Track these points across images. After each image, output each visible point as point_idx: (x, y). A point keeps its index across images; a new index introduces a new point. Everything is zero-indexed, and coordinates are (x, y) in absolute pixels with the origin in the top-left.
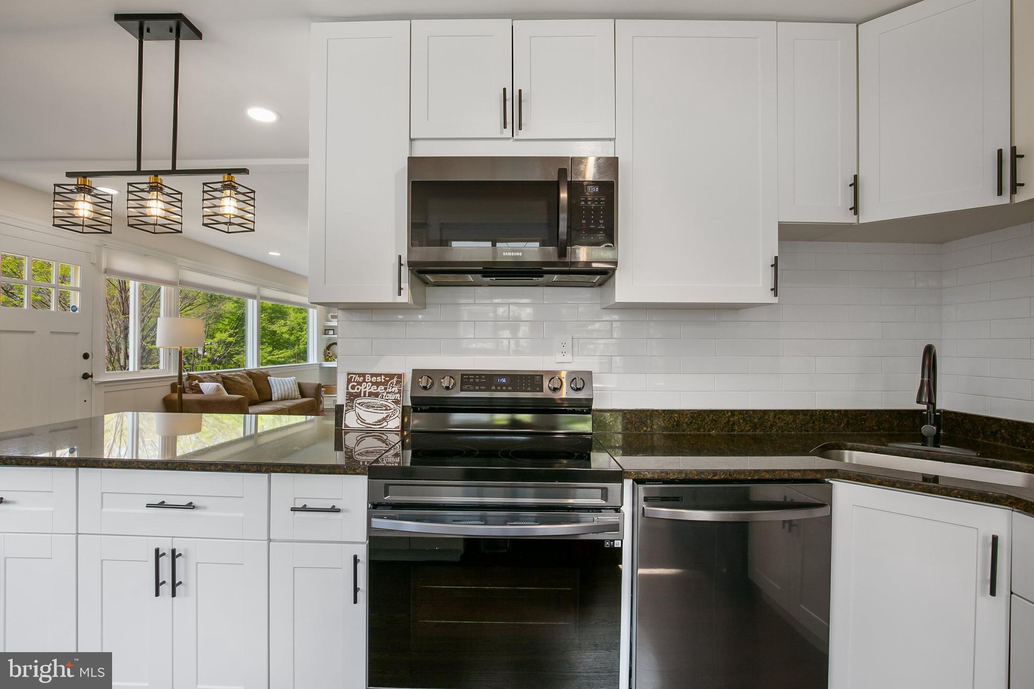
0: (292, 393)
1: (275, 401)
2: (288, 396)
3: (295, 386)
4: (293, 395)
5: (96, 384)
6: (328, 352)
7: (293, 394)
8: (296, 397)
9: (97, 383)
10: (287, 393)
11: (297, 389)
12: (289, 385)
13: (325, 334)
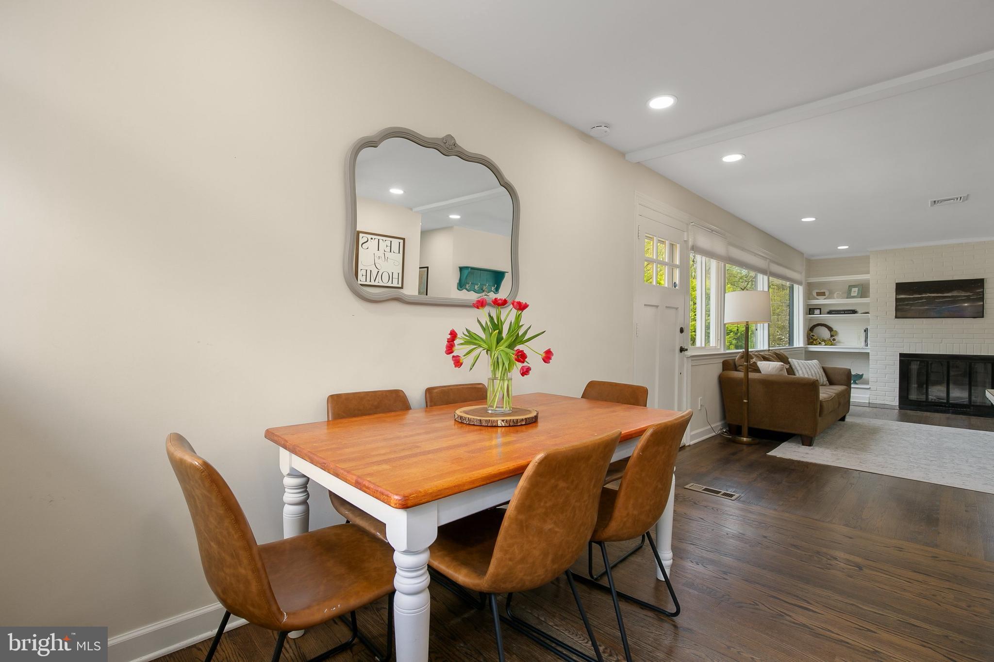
3: (821, 370)
5: (687, 358)
6: (812, 334)
7: (822, 379)
9: (689, 356)
11: (824, 374)
12: (814, 368)
13: (810, 314)
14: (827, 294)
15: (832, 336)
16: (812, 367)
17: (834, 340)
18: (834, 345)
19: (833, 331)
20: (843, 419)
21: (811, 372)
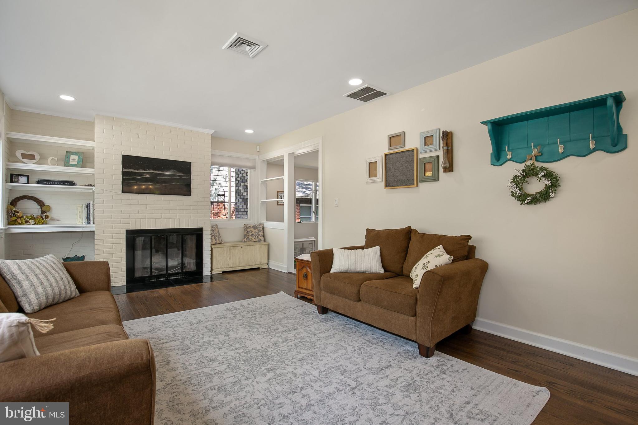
0: (65, 289)
6: (14, 209)
7: (68, 289)
10: (57, 290)
11: (70, 279)
12: (53, 272)
13: (12, 182)
14: (37, 157)
15: (43, 212)
16: (47, 269)
17: (47, 217)
18: (46, 224)
19: (44, 205)
21: (48, 280)
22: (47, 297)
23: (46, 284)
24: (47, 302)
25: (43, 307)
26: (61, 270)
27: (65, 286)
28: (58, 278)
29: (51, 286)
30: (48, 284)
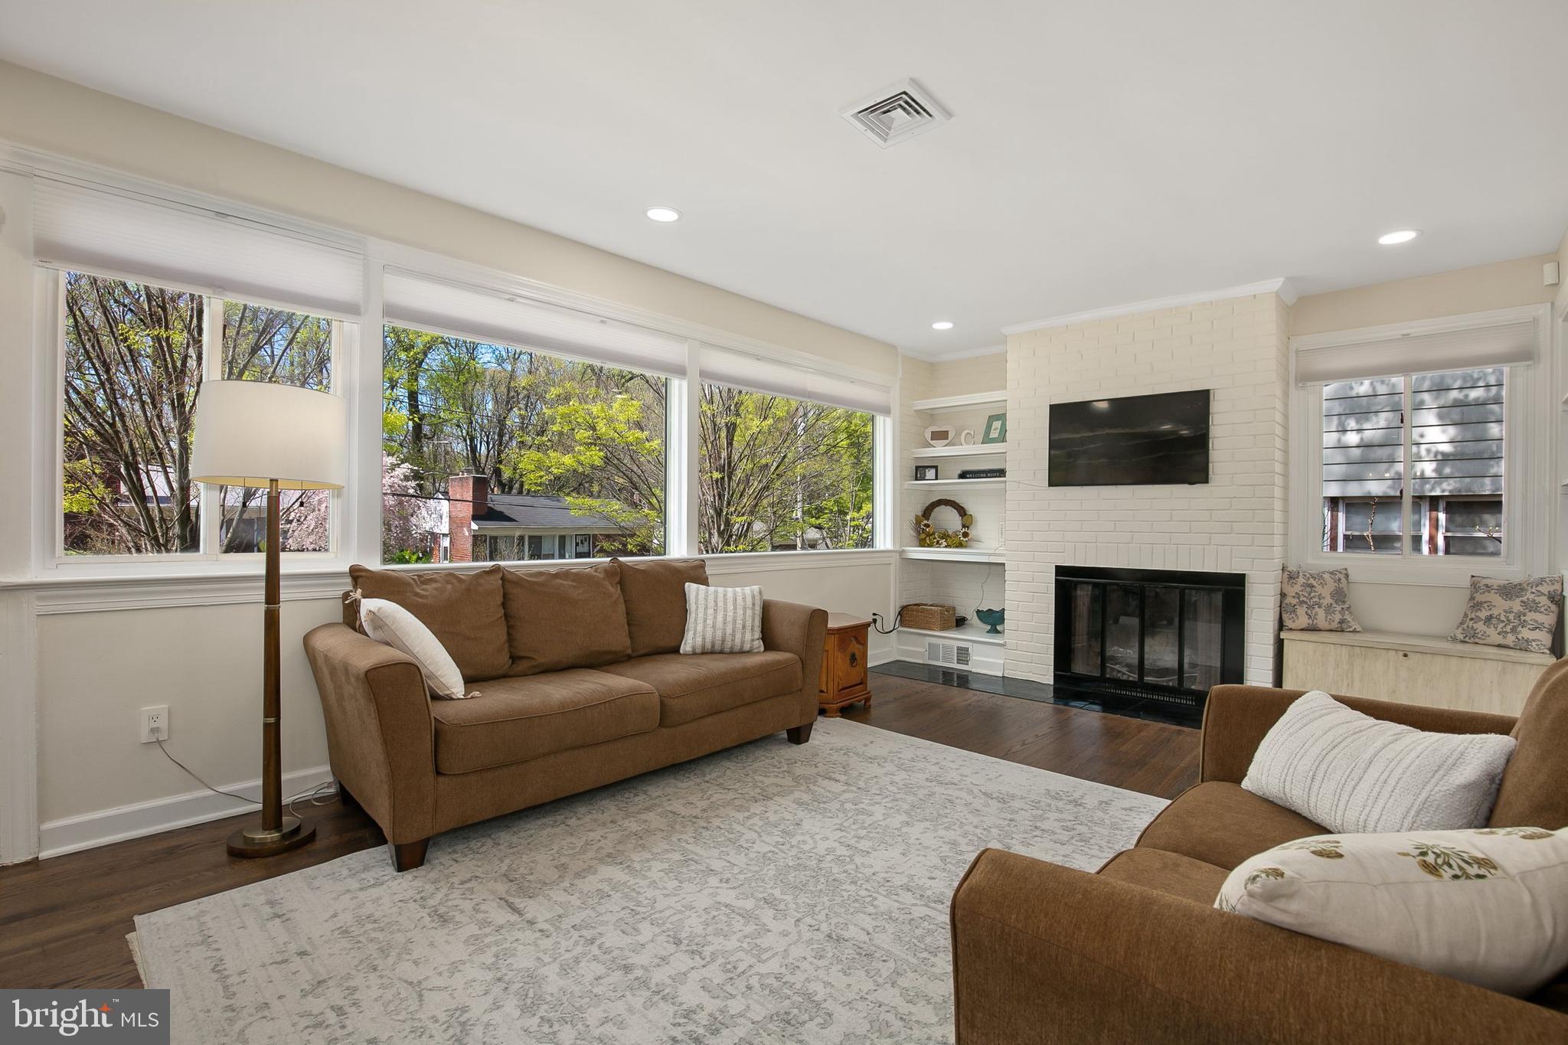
0: (733, 635)
1: (686, 655)
2: (723, 641)
3: (749, 612)
4: (738, 641)
6: (926, 522)
7: (738, 637)
8: (747, 647)
10: (719, 633)
11: (757, 624)
13: (916, 479)
14: (951, 436)
15: (963, 527)
16: (725, 603)
17: (965, 535)
19: (966, 514)
20: (798, 736)
21: (715, 618)
22: (704, 639)
23: (709, 622)
24: (704, 647)
25: (698, 650)
26: (753, 609)
27: (734, 631)
28: (729, 619)
29: (714, 626)
30: (711, 623)
